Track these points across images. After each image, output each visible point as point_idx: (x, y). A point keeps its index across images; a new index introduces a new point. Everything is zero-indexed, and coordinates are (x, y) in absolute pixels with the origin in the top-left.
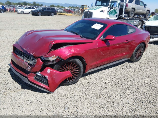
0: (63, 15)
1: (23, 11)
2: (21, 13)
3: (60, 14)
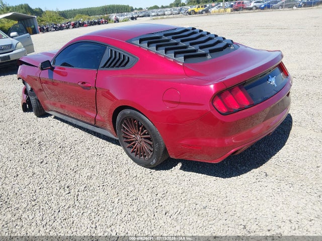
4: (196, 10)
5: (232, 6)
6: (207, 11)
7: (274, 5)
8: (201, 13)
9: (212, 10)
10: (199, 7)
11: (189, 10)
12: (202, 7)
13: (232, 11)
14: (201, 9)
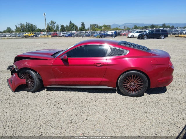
0: (182, 37)
1: (133, 35)
2: (130, 37)
3: (178, 37)
4: (29, 35)
5: (50, 34)
6: (36, 36)
7: (73, 35)
8: (33, 37)
9: (39, 36)
10: (30, 34)
11: (25, 35)
12: (33, 34)
13: (51, 37)
14: (32, 35)
